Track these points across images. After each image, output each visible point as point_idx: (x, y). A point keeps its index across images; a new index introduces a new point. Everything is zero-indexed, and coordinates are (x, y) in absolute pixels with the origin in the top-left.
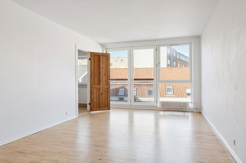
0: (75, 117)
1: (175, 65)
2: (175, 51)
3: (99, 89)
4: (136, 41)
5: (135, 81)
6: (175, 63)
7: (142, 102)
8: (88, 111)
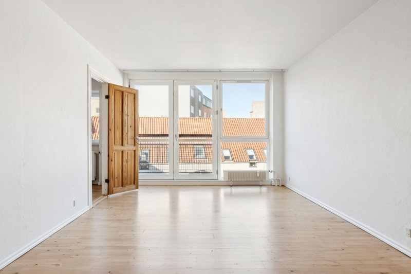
0: (87, 208)
1: (200, 115)
2: (200, 93)
3: (123, 152)
4: (188, 71)
5: (181, 138)
6: (200, 111)
7: (162, 172)
8: (104, 195)
